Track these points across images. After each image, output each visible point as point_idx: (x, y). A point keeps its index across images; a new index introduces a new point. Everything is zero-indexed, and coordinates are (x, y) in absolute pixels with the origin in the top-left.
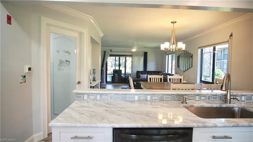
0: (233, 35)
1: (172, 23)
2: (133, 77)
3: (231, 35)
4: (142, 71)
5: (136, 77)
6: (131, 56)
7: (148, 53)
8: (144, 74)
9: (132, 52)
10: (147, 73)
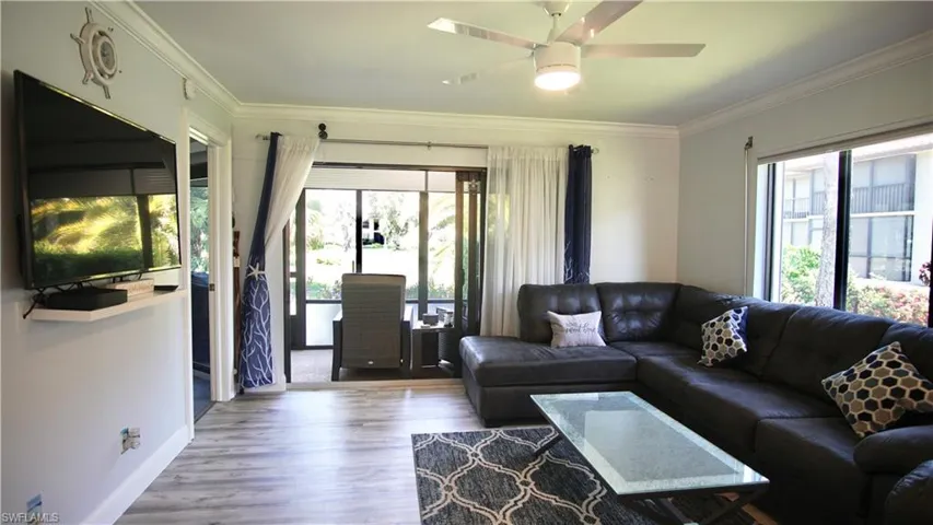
5: (518, 334)
7: (594, 158)
8: (582, 312)
9: (487, 148)
10: (593, 302)
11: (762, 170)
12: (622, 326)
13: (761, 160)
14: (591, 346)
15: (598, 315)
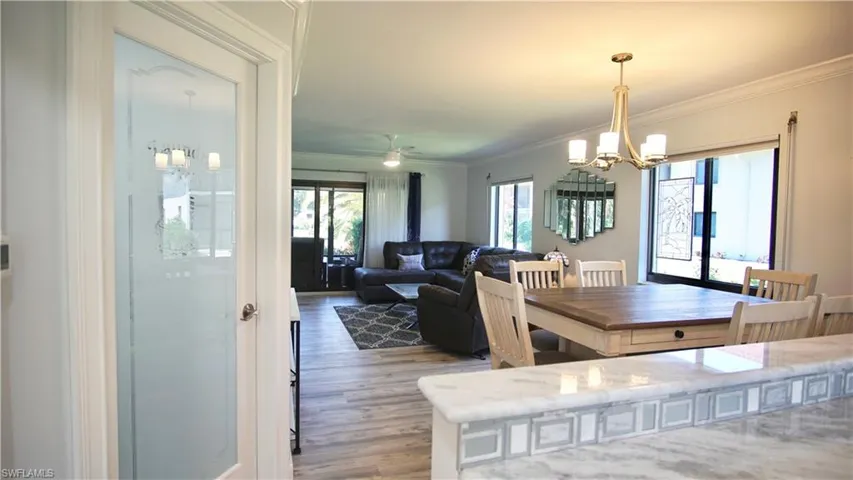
0: (798, 120)
1: (614, 59)
2: (372, 266)
3: (793, 120)
4: (404, 243)
5: (383, 266)
6: (362, 187)
7: (422, 178)
8: (414, 254)
9: (366, 173)
10: (421, 250)
11: (494, 189)
12: (434, 262)
13: (493, 184)
14: (417, 269)
15: (421, 256)
